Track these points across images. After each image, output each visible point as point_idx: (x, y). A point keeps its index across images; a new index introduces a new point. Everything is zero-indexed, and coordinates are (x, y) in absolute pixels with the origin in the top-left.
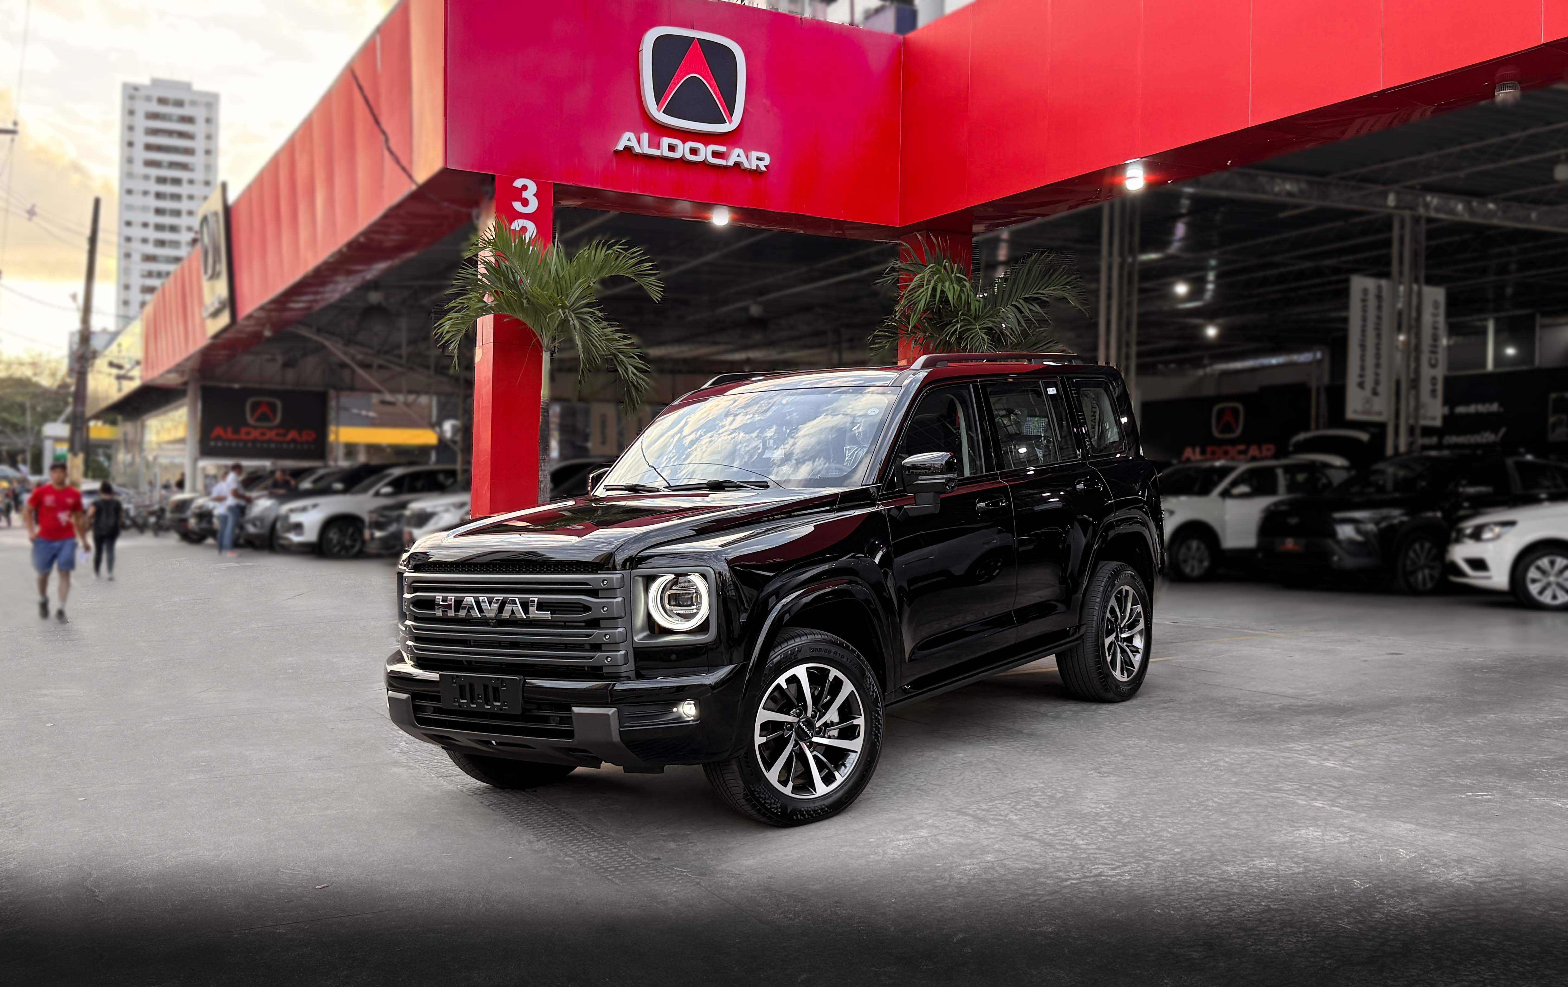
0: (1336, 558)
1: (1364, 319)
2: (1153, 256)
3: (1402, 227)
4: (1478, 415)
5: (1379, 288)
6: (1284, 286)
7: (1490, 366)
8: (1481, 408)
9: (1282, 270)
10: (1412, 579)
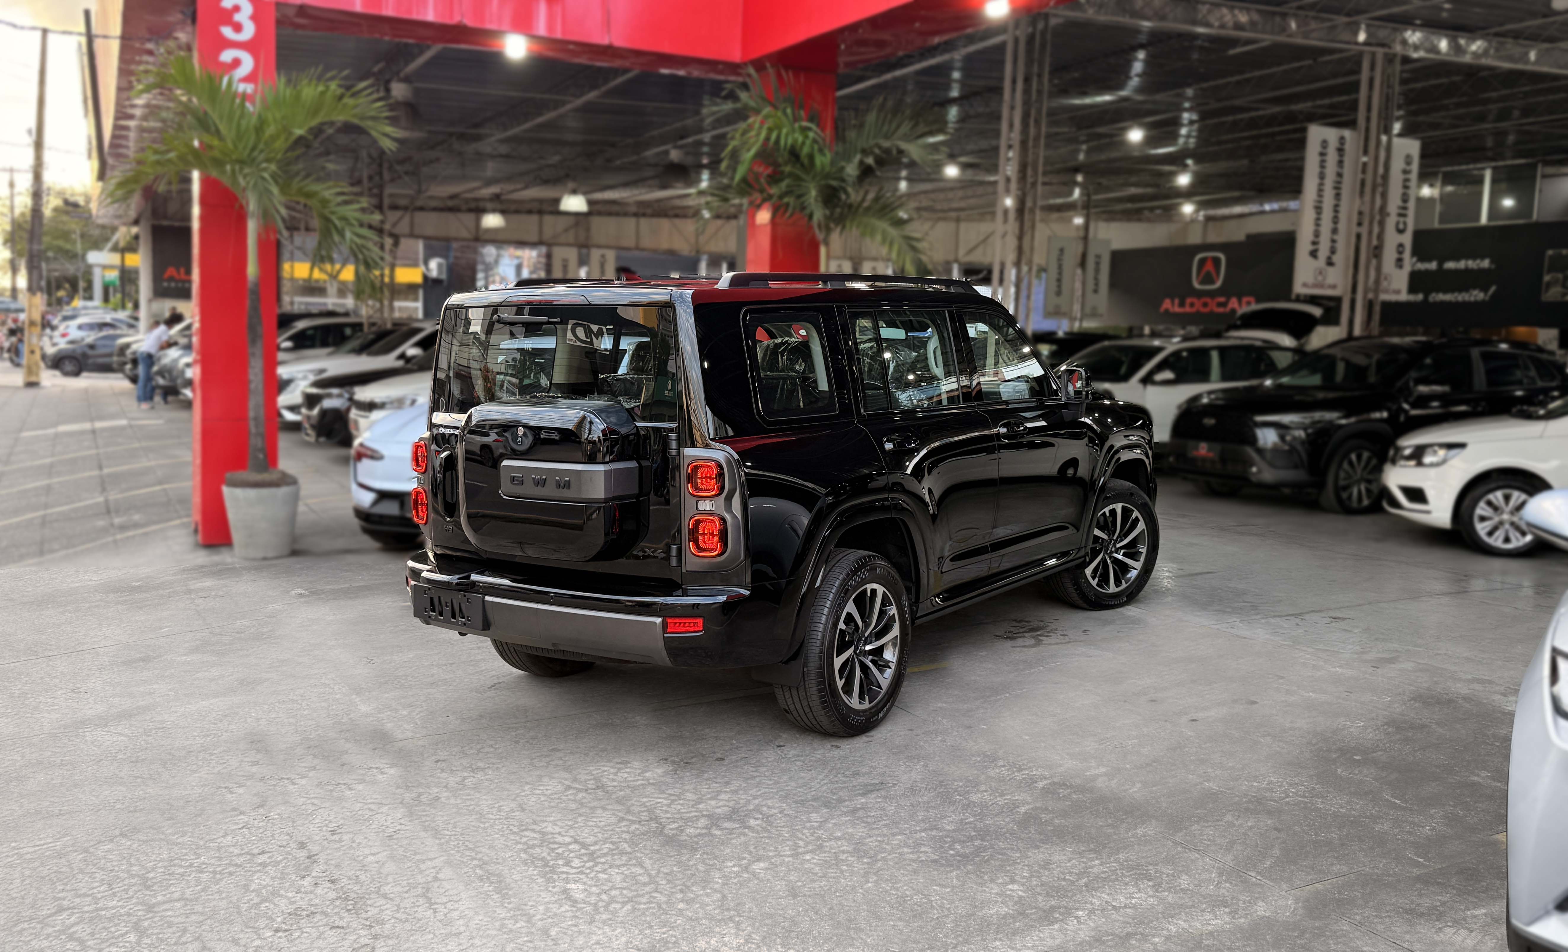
0: (1254, 469)
1: (1322, 176)
2: (1107, 98)
3: (1372, 67)
4: (1467, 271)
5: (1342, 139)
6: (1255, 132)
7: (1484, 219)
8: (1471, 264)
9: (1254, 114)
10: (1344, 495)
